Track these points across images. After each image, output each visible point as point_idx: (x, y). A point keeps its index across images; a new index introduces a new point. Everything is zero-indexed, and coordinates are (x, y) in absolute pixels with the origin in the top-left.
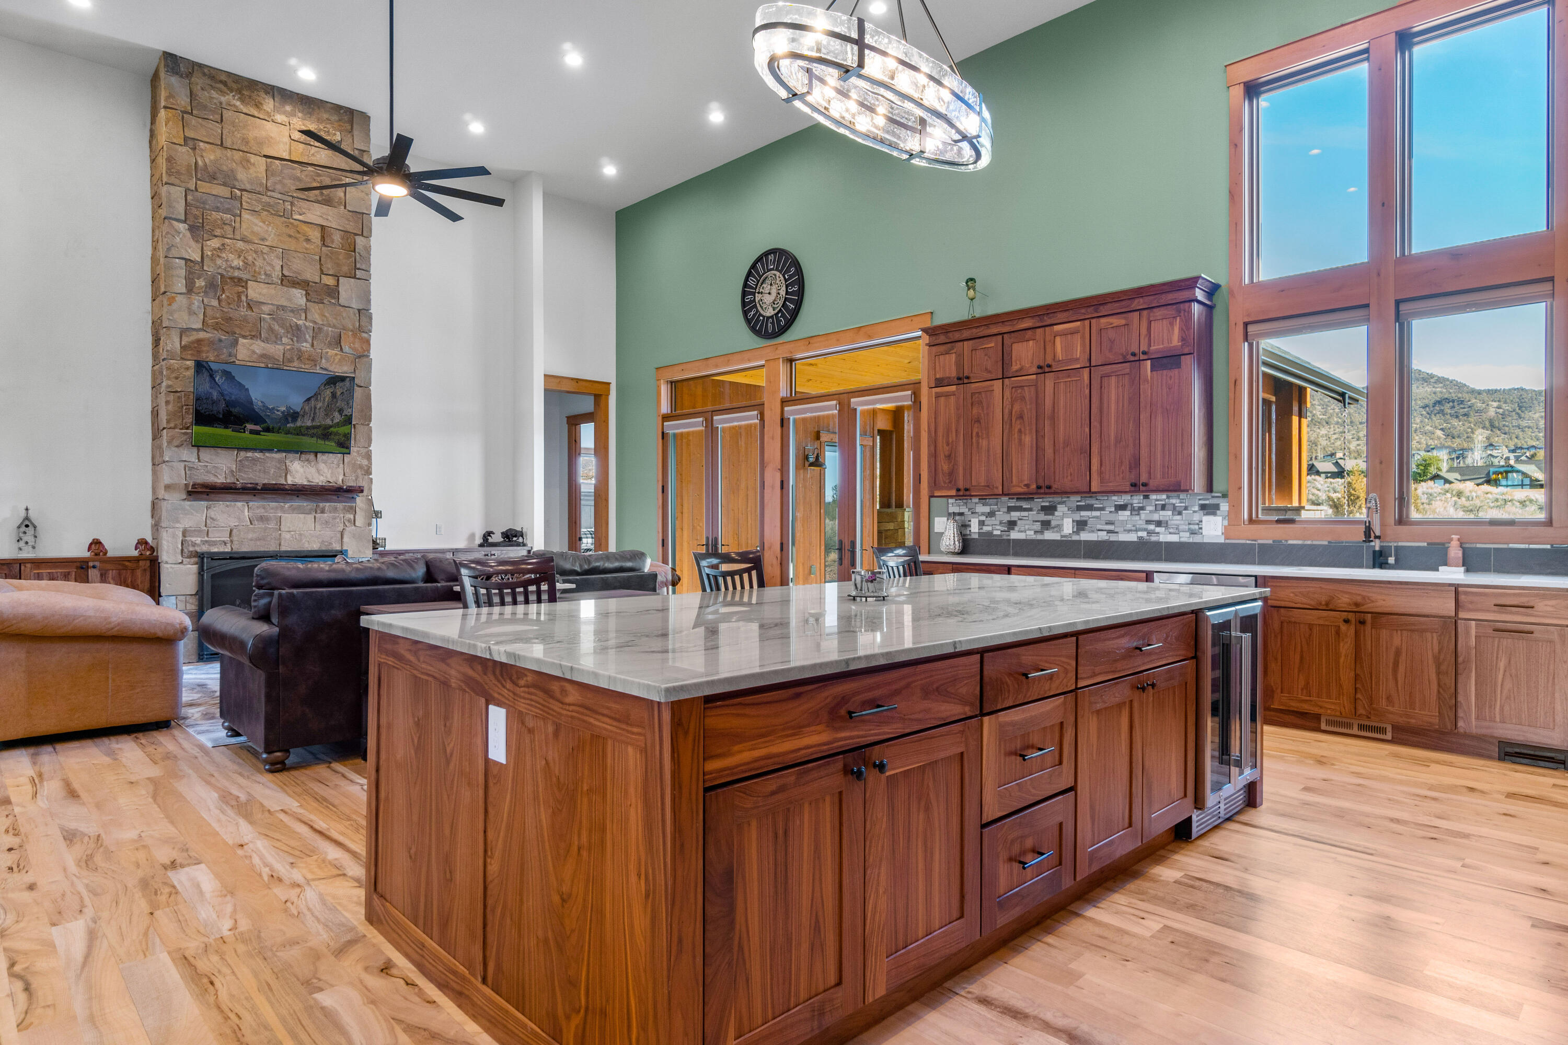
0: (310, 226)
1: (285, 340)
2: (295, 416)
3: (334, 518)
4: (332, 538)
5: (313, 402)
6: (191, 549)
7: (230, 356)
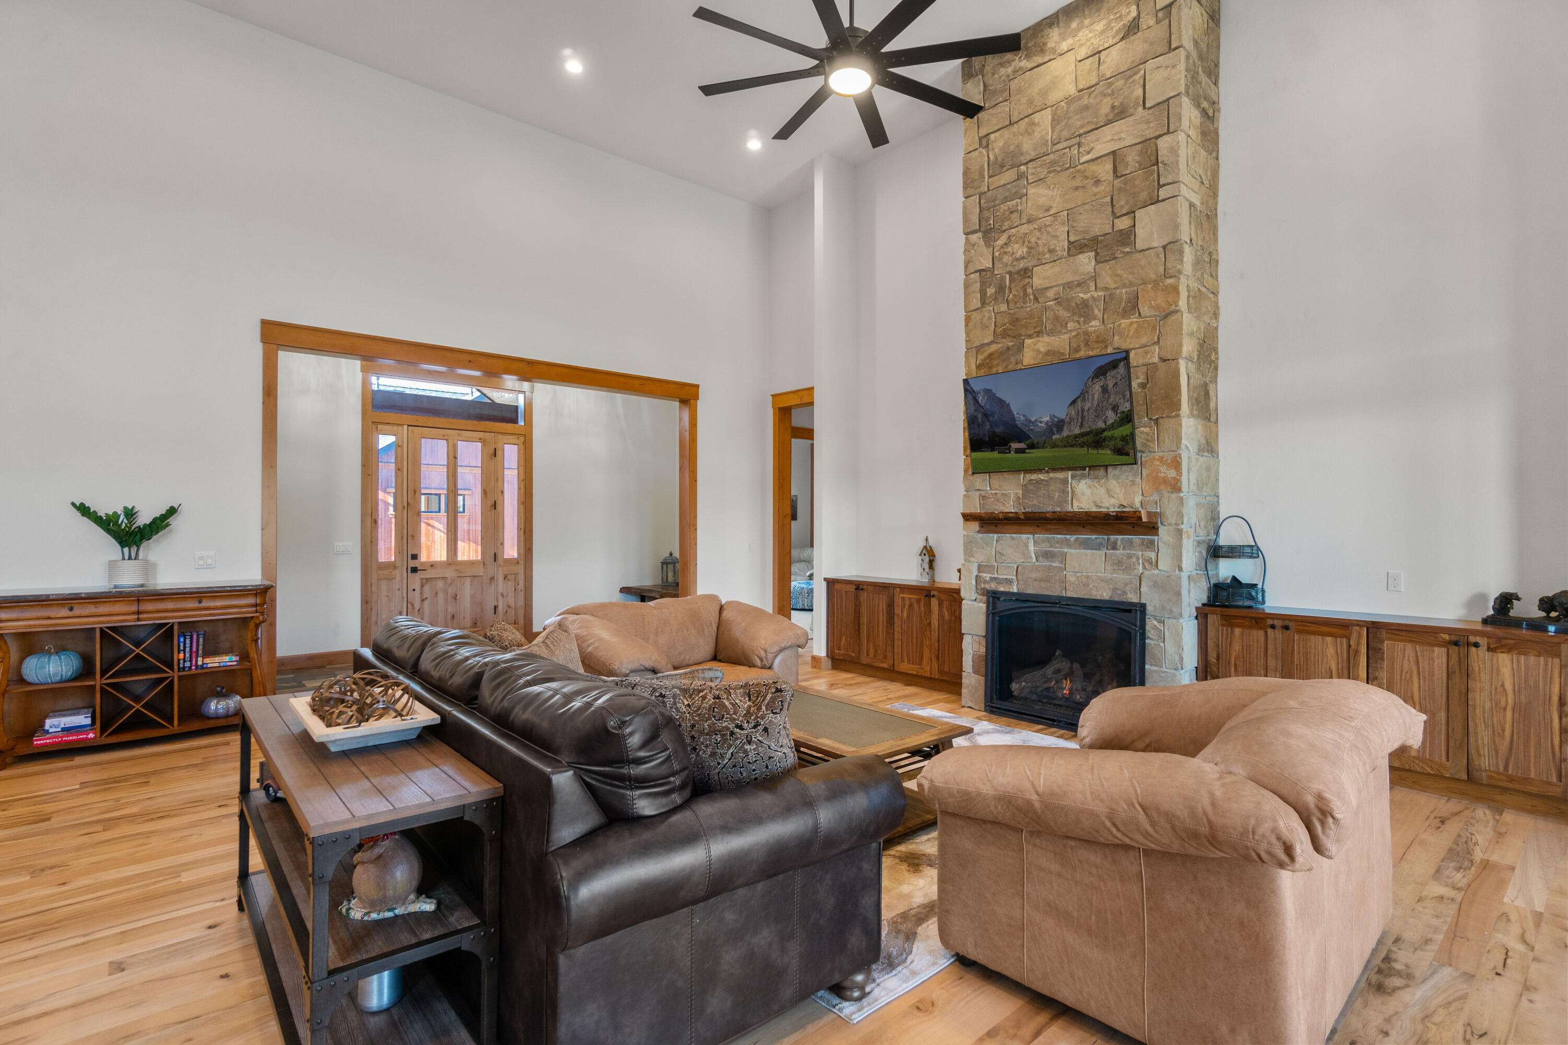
1: (1071, 325)
2: (1059, 425)
3: (1130, 556)
4: (1126, 584)
5: (1079, 403)
6: (983, 586)
7: (1017, 363)
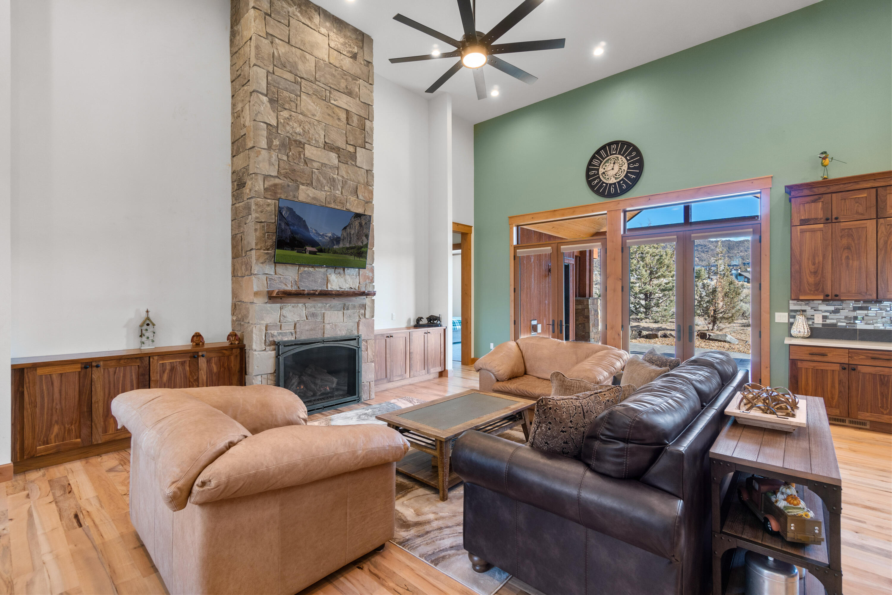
0: (340, 109)
1: (327, 188)
2: (337, 240)
3: (354, 313)
4: (353, 327)
5: (348, 230)
6: (271, 339)
7: (294, 197)
